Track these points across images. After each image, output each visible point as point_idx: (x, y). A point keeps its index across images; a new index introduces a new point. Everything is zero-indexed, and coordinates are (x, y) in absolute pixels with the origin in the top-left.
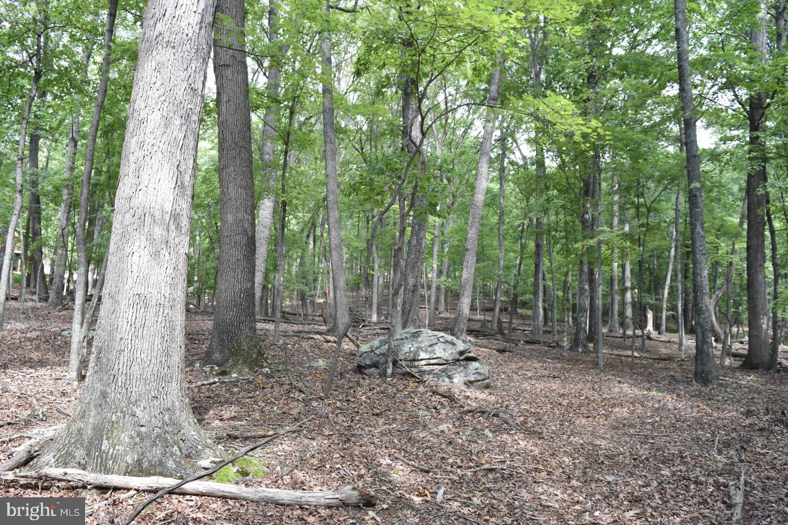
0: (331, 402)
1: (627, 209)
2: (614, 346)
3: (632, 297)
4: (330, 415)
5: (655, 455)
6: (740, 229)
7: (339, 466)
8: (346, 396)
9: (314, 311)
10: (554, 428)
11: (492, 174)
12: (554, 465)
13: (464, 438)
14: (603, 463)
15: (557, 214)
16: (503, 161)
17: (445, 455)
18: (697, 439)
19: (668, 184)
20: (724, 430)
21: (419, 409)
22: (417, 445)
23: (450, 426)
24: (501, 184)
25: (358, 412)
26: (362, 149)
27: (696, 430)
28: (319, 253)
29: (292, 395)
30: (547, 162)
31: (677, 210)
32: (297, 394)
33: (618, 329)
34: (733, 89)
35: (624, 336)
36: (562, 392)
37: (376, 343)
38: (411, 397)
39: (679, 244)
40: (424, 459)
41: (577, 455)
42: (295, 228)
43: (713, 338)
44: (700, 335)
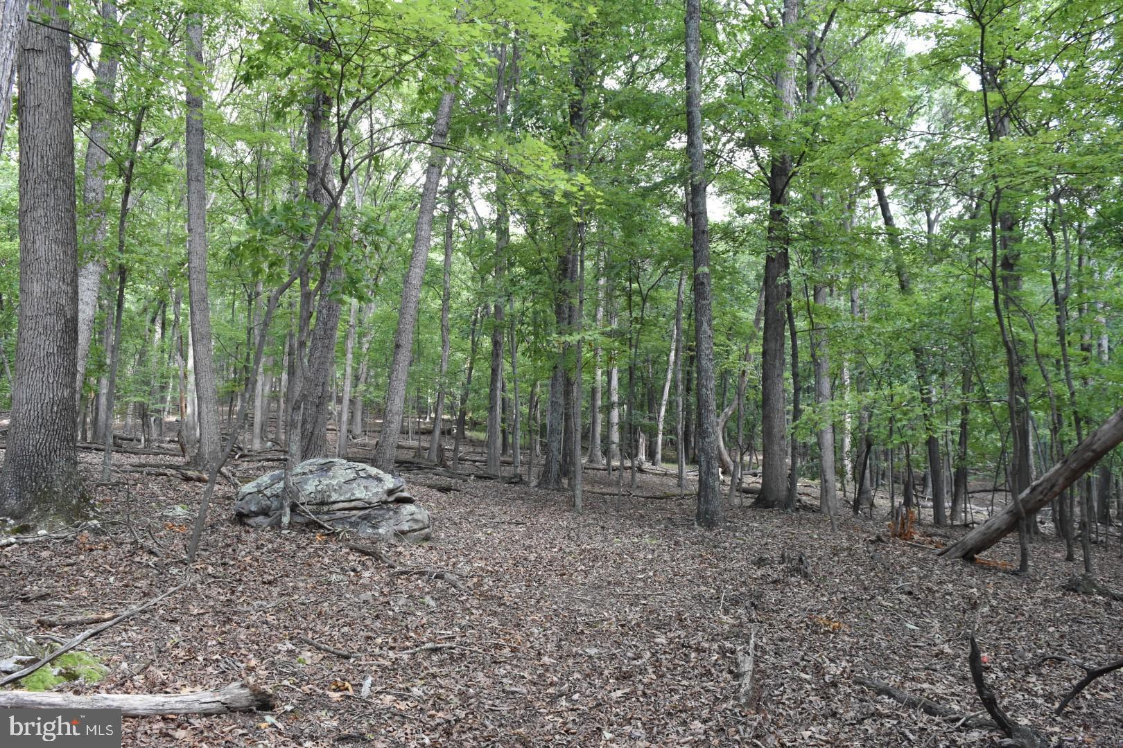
0: (198, 567)
1: (617, 297)
2: (596, 482)
3: (620, 416)
4: (199, 586)
5: (648, 619)
6: (755, 329)
7: (217, 656)
8: (222, 558)
9: (160, 435)
10: (518, 590)
11: (436, 240)
12: (519, 638)
13: (396, 609)
14: (582, 632)
15: (524, 299)
16: (450, 222)
17: (370, 634)
18: (698, 598)
19: (670, 266)
20: (732, 584)
21: (331, 573)
22: (330, 622)
23: (377, 594)
24: (446, 255)
25: (240, 580)
26: (243, 192)
27: (698, 586)
28: (171, 345)
29: (138, 559)
30: (512, 229)
31: (679, 301)
32: (146, 556)
33: (600, 458)
34: (753, 147)
35: (608, 468)
36: (527, 543)
37: (265, 479)
38: (319, 556)
39: (681, 346)
40: (341, 640)
41: (549, 625)
42: (133, 308)
43: (720, 470)
44: (704, 464)
